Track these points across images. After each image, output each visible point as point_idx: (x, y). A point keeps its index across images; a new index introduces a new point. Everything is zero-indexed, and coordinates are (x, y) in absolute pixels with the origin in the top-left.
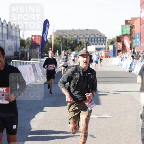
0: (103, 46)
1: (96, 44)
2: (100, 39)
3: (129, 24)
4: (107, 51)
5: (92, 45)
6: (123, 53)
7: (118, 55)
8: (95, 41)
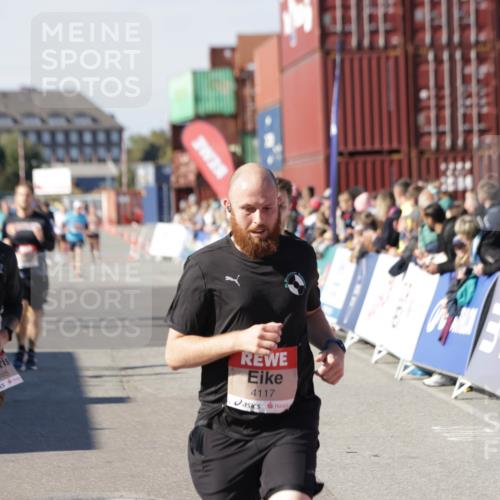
0: (110, 169)
1: (73, 161)
2: (94, 133)
3: (229, 64)
4: (124, 194)
5: (53, 164)
6: (204, 204)
7: (178, 210)
8: (68, 145)
